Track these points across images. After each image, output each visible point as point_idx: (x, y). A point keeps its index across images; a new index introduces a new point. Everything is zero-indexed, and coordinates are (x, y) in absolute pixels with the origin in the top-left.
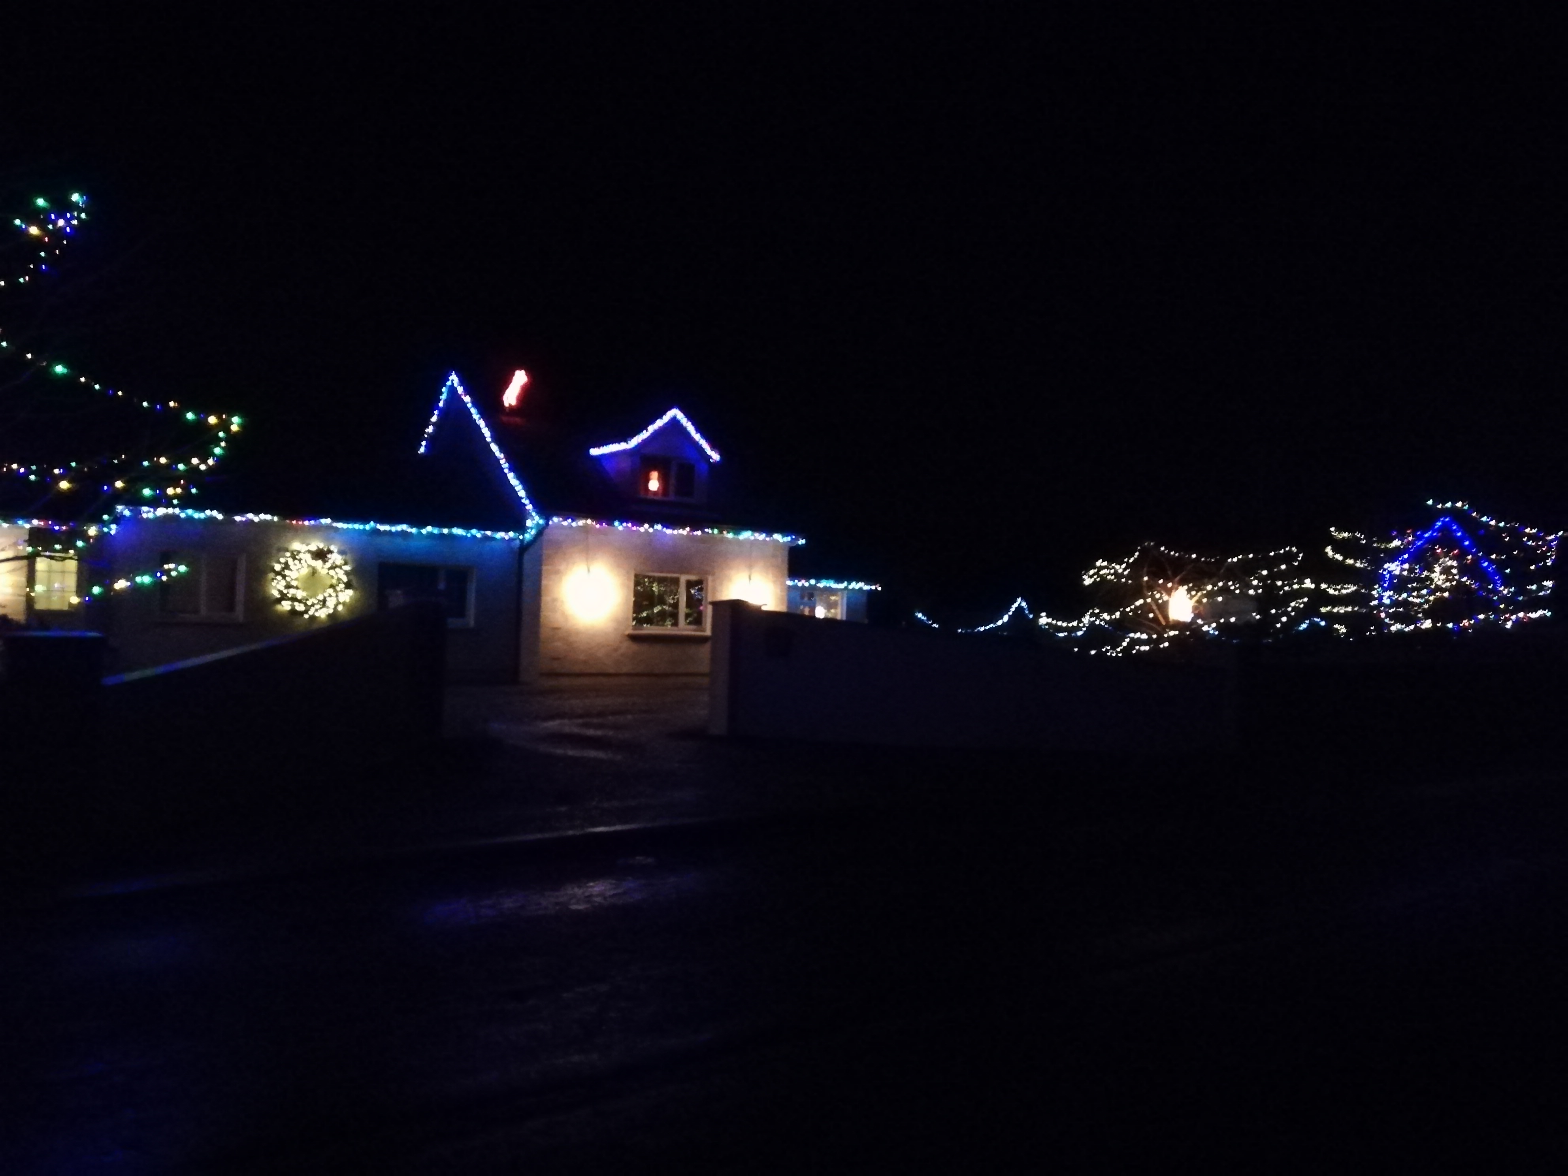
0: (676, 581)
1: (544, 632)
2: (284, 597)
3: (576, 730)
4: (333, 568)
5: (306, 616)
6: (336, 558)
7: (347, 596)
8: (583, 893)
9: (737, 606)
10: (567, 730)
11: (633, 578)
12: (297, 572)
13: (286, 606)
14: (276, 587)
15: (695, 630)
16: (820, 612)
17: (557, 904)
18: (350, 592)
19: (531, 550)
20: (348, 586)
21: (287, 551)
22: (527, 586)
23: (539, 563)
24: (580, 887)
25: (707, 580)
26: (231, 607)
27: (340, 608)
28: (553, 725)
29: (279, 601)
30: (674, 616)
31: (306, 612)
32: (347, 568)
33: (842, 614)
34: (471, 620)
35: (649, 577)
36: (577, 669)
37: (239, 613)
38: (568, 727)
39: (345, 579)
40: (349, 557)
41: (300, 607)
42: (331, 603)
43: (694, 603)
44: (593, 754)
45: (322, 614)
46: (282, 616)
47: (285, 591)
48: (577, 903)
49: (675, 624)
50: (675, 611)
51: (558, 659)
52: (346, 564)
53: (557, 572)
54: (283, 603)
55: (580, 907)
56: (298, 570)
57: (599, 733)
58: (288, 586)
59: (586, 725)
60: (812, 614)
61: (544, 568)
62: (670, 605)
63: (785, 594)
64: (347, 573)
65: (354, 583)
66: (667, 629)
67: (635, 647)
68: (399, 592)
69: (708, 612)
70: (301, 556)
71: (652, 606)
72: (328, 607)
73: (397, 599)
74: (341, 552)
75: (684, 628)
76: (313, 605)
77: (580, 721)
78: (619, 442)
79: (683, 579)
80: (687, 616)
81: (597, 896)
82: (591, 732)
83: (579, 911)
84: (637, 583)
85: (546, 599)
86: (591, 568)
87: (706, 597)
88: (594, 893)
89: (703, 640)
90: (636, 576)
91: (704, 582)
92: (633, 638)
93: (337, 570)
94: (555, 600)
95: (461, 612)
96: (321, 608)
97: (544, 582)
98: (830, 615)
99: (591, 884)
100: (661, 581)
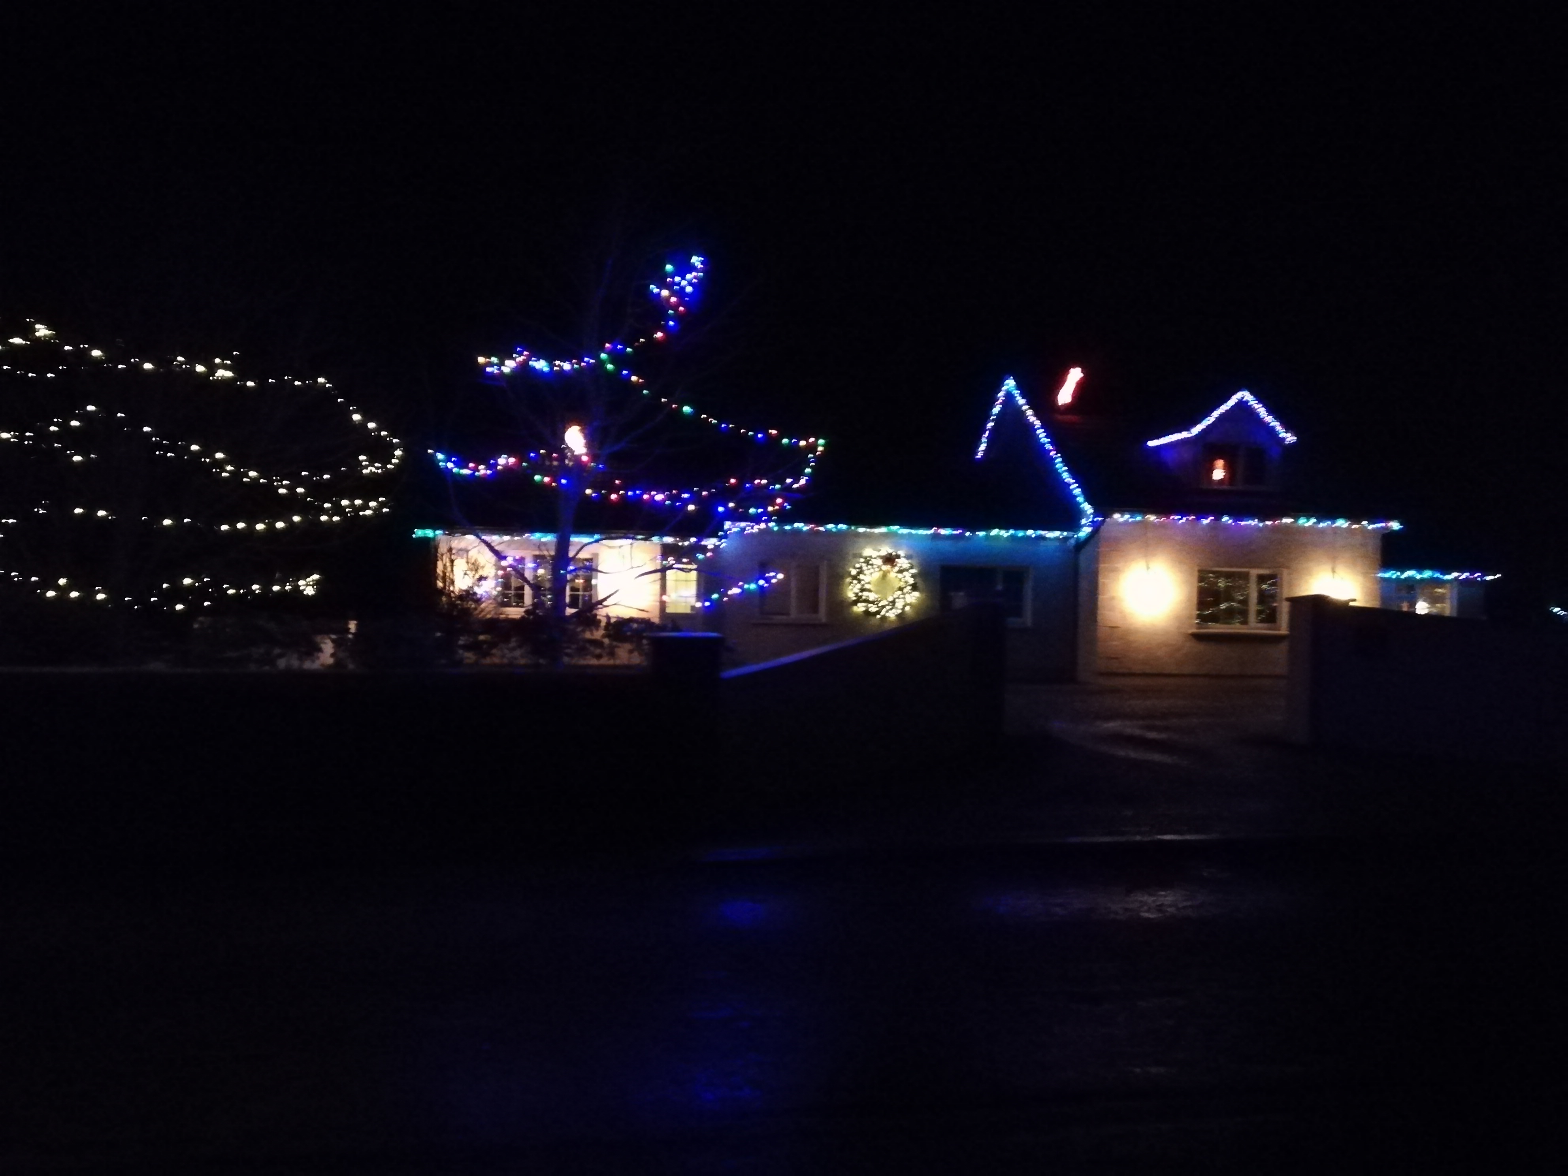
0: (1245, 577)
1: (1102, 632)
2: (859, 600)
3: (1138, 732)
4: (901, 571)
5: (878, 616)
6: (903, 563)
7: (914, 597)
8: (1154, 901)
9: (1319, 602)
10: (1129, 731)
11: (1196, 574)
12: (871, 577)
13: (860, 608)
14: (851, 591)
15: (1270, 629)
16: (1422, 608)
17: (1126, 910)
18: (916, 594)
19: (1088, 549)
20: (914, 587)
21: (861, 557)
22: (1083, 584)
23: (1095, 560)
24: (1151, 895)
25: (1282, 574)
26: (815, 608)
27: (908, 608)
28: (1113, 725)
29: (855, 603)
30: (1243, 614)
31: (878, 613)
32: (914, 571)
33: (1452, 608)
34: (1028, 619)
35: (1213, 572)
36: (1137, 669)
37: (822, 615)
38: (1130, 728)
39: (911, 581)
40: (914, 562)
41: (873, 609)
42: (899, 604)
43: (1264, 598)
44: (1157, 757)
45: (892, 615)
46: (857, 617)
47: (860, 594)
48: (1148, 911)
49: (1245, 622)
50: (1245, 608)
51: (1117, 658)
52: (912, 568)
53: (1115, 570)
54: (859, 605)
55: (1151, 916)
56: (871, 573)
57: (1163, 736)
58: (862, 590)
59: (1150, 728)
60: (1412, 610)
61: (1102, 566)
62: (1240, 602)
63: (1376, 587)
64: (913, 576)
65: (920, 584)
66: (1235, 628)
67: (1201, 647)
68: (961, 594)
69: (1284, 609)
70: (873, 561)
71: (1217, 603)
72: (897, 608)
73: (960, 599)
74: (908, 557)
75: (1254, 626)
76: (883, 607)
77: (1141, 722)
78: (1180, 432)
79: (1254, 572)
80: (1259, 613)
81: (1170, 906)
82: (1152, 735)
83: (1148, 919)
84: (1201, 579)
85: (1102, 598)
86: (1150, 566)
87: (1282, 593)
88: (1166, 903)
89: (1278, 639)
90: (1199, 571)
91: (1279, 576)
92: (1197, 637)
93: (905, 573)
94: (1113, 598)
95: (1018, 611)
96: (891, 609)
97: (1101, 580)
98: (1434, 611)
99: (1163, 893)
100: (1228, 576)
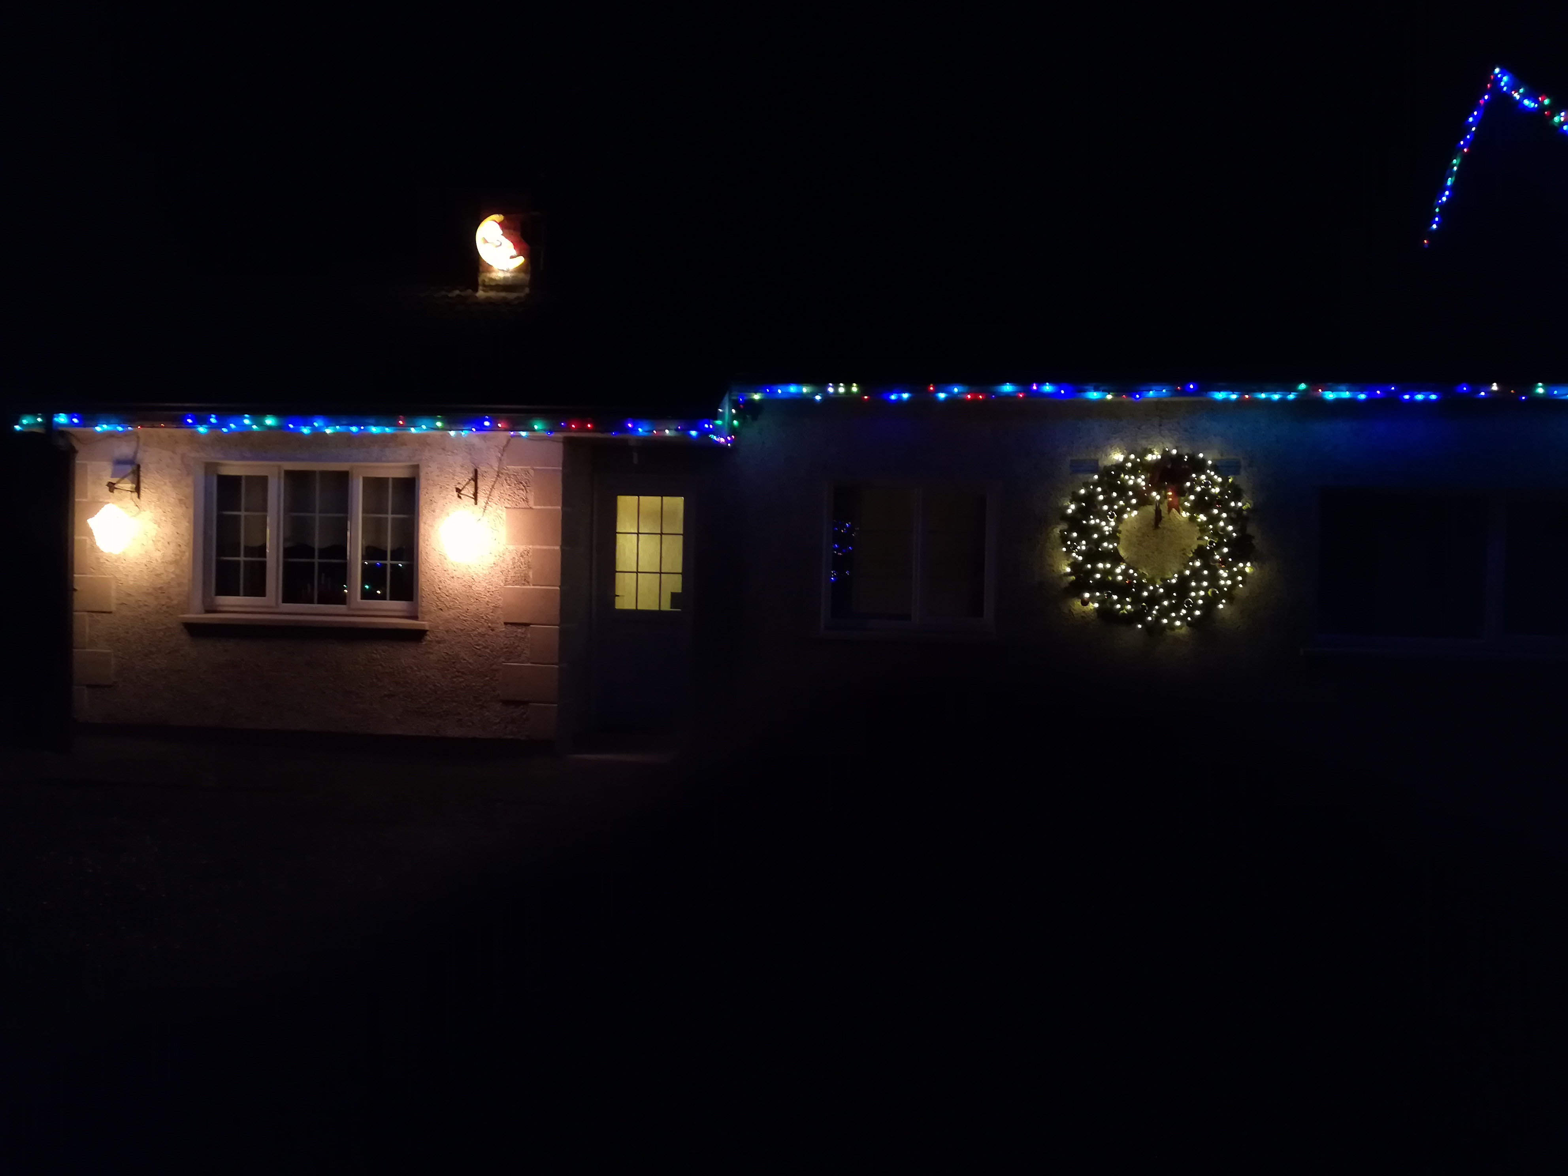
2: (1084, 582)
4: (1203, 505)
5: (1139, 627)
6: (1210, 482)
7: (1239, 576)
12: (1117, 521)
14: (1065, 558)
18: (1246, 568)
20: (1241, 548)
21: (1094, 468)
26: (972, 602)
27: (1222, 606)
31: (1138, 616)
32: (1241, 504)
39: (1233, 531)
40: (1242, 480)
41: (1124, 605)
45: (1178, 622)
47: (1088, 567)
52: (1234, 495)
54: (1086, 595)
56: (1119, 512)
64: (1236, 517)
65: (1257, 540)
72: (1191, 605)
74: (1224, 467)
76: (1154, 599)
96: (1175, 608)
